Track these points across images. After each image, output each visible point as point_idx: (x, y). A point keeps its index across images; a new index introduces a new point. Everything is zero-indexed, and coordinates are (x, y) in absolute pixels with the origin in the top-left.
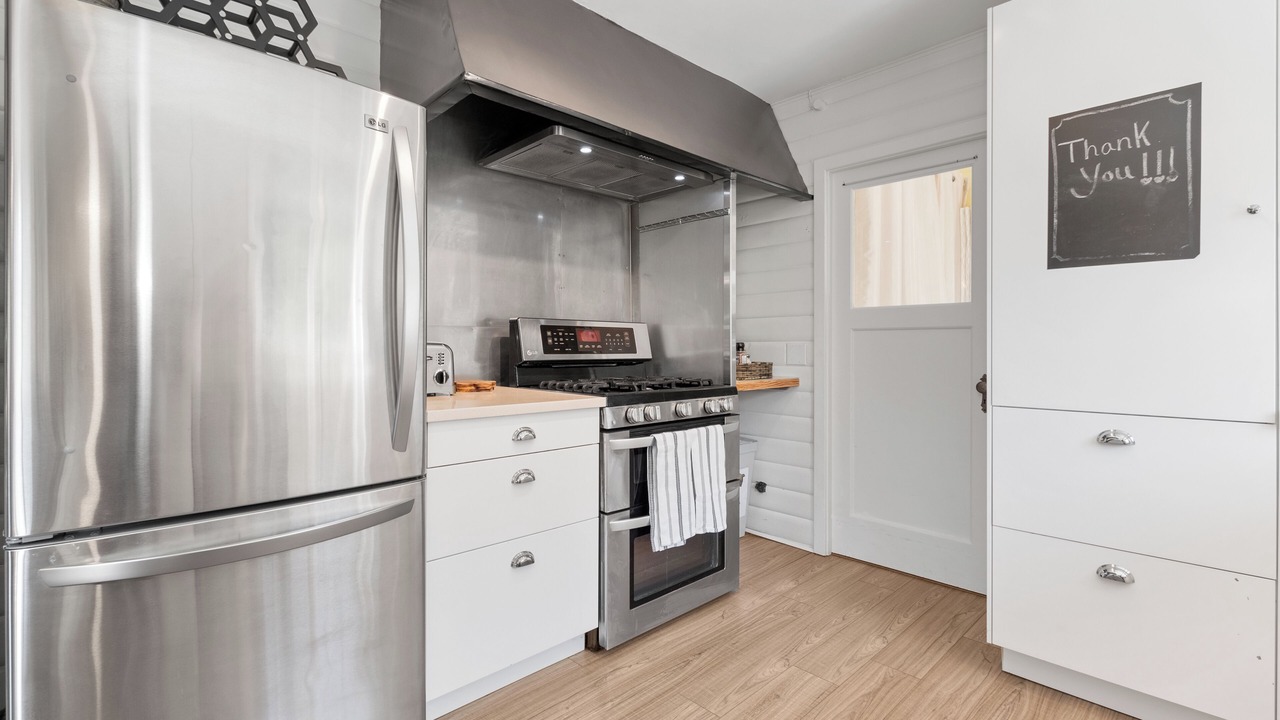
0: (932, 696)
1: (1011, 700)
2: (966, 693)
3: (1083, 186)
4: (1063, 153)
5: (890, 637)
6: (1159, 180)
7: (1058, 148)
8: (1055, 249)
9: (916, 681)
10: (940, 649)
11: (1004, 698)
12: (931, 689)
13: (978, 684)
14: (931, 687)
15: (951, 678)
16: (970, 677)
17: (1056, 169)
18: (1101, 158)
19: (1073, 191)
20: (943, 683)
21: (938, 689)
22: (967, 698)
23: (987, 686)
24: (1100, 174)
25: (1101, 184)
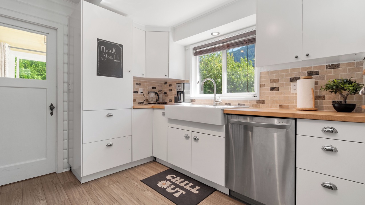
0: (77, 199)
1: (91, 187)
2: (82, 192)
3: (104, 58)
4: (100, 48)
5: (43, 198)
6: (117, 61)
7: (99, 46)
8: (98, 71)
9: (68, 200)
10: (61, 191)
11: (89, 188)
12: (74, 199)
13: (81, 190)
14: (74, 198)
15: (74, 193)
16: (78, 190)
17: (98, 51)
18: (107, 53)
19: (102, 58)
20: (75, 195)
21: (76, 197)
22: (84, 193)
23: (83, 189)
24: (107, 56)
25: (107, 59)
